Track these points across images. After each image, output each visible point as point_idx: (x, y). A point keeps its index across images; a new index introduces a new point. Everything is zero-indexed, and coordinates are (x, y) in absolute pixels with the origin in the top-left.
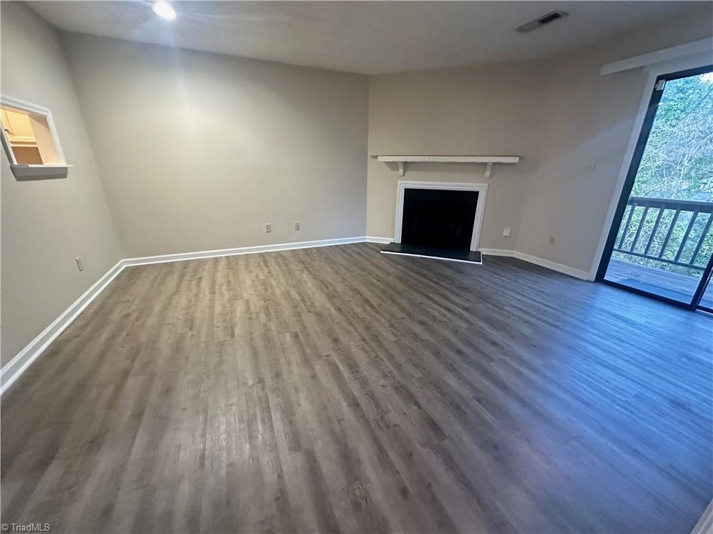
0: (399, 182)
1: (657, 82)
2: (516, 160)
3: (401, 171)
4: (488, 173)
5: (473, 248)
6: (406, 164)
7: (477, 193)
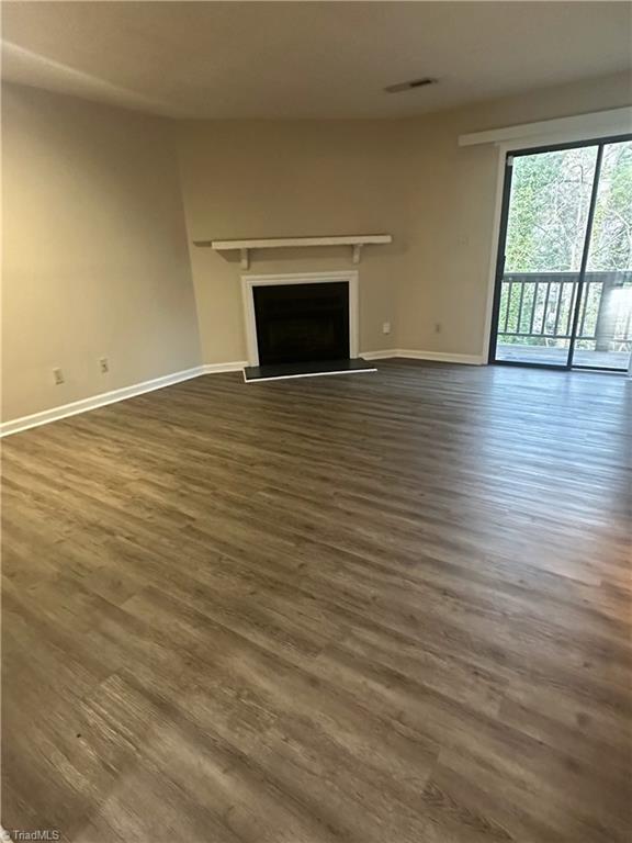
0: (243, 278)
1: (507, 158)
2: (387, 239)
3: (244, 263)
4: (356, 257)
5: (353, 355)
6: (251, 252)
7: (347, 284)
